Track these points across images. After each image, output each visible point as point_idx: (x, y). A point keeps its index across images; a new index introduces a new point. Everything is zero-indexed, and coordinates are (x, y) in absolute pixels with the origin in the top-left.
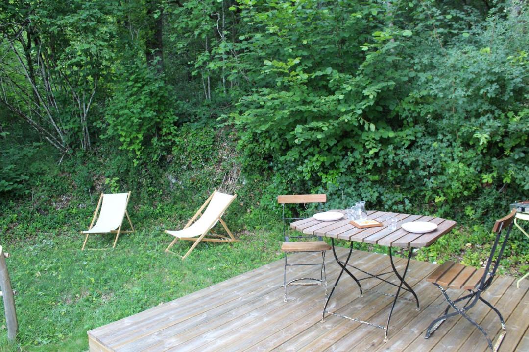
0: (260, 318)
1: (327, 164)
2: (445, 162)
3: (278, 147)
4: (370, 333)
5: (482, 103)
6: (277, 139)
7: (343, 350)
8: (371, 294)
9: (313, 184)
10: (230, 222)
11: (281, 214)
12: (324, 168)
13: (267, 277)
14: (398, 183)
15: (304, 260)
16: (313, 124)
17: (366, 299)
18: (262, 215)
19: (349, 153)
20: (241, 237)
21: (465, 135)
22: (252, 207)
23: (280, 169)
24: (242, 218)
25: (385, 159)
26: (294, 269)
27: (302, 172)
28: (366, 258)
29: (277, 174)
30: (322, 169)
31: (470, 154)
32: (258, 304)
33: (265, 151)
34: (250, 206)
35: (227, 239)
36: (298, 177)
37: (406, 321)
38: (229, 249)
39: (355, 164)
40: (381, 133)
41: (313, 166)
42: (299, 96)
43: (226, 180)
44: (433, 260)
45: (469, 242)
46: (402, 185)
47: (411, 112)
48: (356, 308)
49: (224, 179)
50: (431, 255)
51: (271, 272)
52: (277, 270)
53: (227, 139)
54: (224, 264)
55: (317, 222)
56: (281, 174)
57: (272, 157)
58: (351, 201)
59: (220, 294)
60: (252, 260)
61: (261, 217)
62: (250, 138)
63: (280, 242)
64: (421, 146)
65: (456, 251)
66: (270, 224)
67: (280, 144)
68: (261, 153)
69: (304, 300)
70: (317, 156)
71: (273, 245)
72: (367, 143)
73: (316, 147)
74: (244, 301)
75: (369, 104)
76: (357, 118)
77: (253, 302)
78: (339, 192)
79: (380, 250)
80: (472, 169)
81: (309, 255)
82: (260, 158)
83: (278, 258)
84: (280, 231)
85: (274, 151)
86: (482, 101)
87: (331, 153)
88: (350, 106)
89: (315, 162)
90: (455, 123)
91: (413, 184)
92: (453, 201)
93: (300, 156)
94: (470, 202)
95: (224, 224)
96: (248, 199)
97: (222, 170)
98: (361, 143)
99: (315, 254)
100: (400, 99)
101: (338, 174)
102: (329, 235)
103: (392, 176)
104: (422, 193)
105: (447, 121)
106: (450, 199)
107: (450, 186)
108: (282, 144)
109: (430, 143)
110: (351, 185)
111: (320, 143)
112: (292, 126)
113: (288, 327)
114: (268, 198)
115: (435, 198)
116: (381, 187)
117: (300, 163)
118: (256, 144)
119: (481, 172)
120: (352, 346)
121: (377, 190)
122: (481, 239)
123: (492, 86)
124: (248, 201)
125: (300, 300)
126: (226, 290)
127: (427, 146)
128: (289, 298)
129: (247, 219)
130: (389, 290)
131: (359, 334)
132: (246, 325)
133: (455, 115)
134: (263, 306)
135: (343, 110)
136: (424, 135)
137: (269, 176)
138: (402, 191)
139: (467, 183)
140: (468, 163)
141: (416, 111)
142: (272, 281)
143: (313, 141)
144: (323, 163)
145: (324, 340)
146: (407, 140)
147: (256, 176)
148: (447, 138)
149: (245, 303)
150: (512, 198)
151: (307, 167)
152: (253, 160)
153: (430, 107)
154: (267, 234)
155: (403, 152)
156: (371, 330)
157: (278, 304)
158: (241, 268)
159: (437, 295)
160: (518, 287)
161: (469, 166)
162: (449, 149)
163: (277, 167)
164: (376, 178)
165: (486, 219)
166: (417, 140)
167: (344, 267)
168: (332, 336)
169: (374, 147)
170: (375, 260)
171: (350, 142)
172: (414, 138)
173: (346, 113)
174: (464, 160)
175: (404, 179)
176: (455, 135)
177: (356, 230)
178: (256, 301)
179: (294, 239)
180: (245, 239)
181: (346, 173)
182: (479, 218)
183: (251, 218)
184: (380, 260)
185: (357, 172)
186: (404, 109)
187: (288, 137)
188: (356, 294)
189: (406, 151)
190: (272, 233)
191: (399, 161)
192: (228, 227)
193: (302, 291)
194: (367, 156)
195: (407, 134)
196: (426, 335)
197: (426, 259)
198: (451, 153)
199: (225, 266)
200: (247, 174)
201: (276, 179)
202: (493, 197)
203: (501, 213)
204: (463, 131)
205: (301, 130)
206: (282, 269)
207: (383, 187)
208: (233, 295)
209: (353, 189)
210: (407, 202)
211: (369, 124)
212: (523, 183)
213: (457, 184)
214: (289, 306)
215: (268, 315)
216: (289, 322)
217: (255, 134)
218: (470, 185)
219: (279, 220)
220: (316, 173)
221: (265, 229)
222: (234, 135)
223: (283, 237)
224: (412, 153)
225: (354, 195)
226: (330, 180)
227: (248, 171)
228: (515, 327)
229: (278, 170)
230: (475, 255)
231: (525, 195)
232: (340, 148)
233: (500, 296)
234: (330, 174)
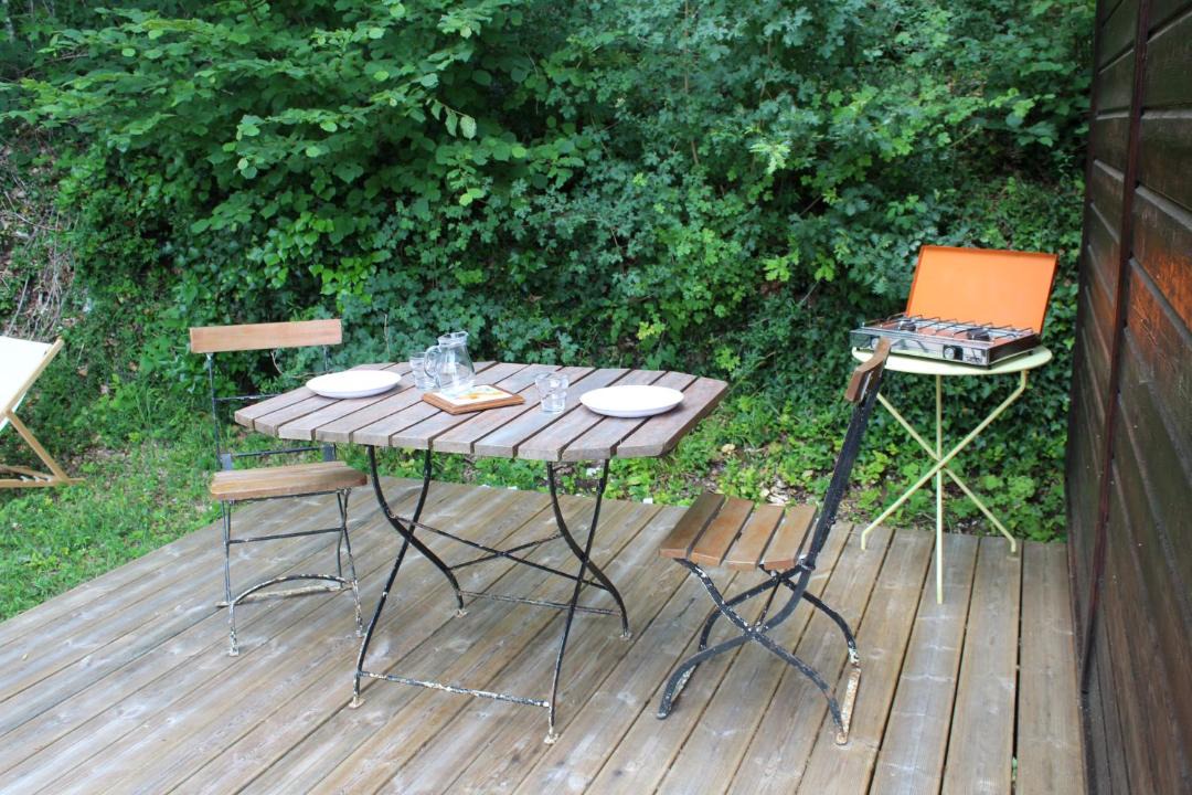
0: (156, 718)
1: (336, 239)
2: (665, 227)
3: (185, 195)
4: (500, 721)
5: (763, 66)
6: (181, 170)
7: (429, 787)
8: (485, 606)
9: (297, 302)
10: (48, 425)
11: (205, 394)
12: (328, 252)
13: (174, 583)
14: (535, 291)
15: (282, 523)
16: (292, 116)
17: (475, 621)
18: (148, 400)
19: (399, 206)
20: (86, 469)
21: (719, 152)
22: (116, 377)
23: (195, 262)
24: (85, 412)
25: (503, 221)
26: (255, 550)
27: (263, 264)
28: (462, 501)
29: (185, 275)
30: (320, 254)
31: (729, 205)
32: (146, 673)
33: (146, 211)
34: (109, 374)
35: (38, 478)
36: (249, 279)
37: (597, 673)
38: (45, 509)
39: (417, 239)
40: (489, 147)
41: (295, 247)
42: (247, 31)
43: (30, 301)
44: (642, 495)
45: (728, 442)
46: (547, 297)
47: (569, 90)
48: (448, 650)
49: (23, 298)
50: (633, 480)
51: (184, 567)
52: (199, 560)
53: (26, 177)
54: (31, 553)
55: (318, 403)
56: (200, 275)
57: (170, 229)
58: (409, 343)
59: (15, 653)
60: (122, 535)
61: (143, 404)
62: (97, 172)
63: (205, 474)
64: (599, 184)
65: (698, 468)
66: (172, 423)
67: (192, 185)
68: (133, 215)
69: (294, 641)
70: (305, 217)
71: (184, 485)
72: (452, 175)
73: (302, 191)
74: (100, 668)
75: (458, 57)
76: (423, 101)
77: (130, 667)
78: (373, 321)
79: (494, 477)
80: (735, 246)
81: (295, 504)
82: (132, 231)
83: (203, 522)
84: (205, 441)
85: (173, 209)
86: (764, 60)
87: (346, 208)
88: (400, 65)
89: (299, 236)
90: (691, 120)
91: (577, 291)
92: (684, 334)
93: (253, 216)
94: (729, 335)
95: (27, 435)
96: (102, 354)
97: (15, 271)
98: (433, 177)
99: (313, 502)
100: (538, 57)
101: (367, 268)
102: (361, 438)
103: (521, 269)
104: (602, 317)
105: (671, 116)
106: (677, 327)
107: (679, 295)
108: (198, 185)
109: (622, 178)
110: (405, 299)
111: (312, 179)
112: (227, 129)
113: (250, 738)
114: (164, 347)
115: (637, 328)
116: (491, 301)
117: (255, 238)
118: (117, 190)
119: (755, 254)
120: (454, 771)
121: (480, 311)
122: (758, 432)
123: (794, 15)
124: (103, 361)
125: (279, 645)
126: (39, 639)
127: (617, 186)
128: (246, 641)
129: (101, 413)
130: (536, 586)
131: (470, 730)
132: (110, 748)
133: (689, 98)
134: (163, 677)
135: (382, 75)
136: (604, 157)
137: (162, 286)
138: (547, 314)
139: (722, 284)
140: (725, 231)
141: (583, 88)
142: (187, 593)
143: (291, 174)
144: (324, 236)
145: (368, 765)
146: (562, 167)
147: (124, 287)
148: (672, 161)
149: (102, 675)
150: (830, 322)
151: (275, 250)
152: (113, 238)
153: (624, 76)
154: (163, 454)
155: (553, 201)
156: (503, 712)
157: (210, 664)
158: (89, 563)
159: (668, 589)
160: (863, 547)
161: (727, 237)
162: (676, 192)
163: (186, 255)
164: (477, 276)
165: (768, 378)
166: (589, 169)
167: (408, 535)
168: (390, 746)
169: (471, 186)
170: (487, 507)
171: (402, 176)
172: (579, 163)
173: (389, 84)
174: (713, 223)
175: (551, 280)
176: (690, 156)
177: (444, 420)
178: (141, 664)
179: (246, 462)
180: (98, 473)
181: (392, 265)
182: (751, 378)
183: (114, 411)
184: (498, 507)
185: (424, 261)
186: (551, 83)
187: (215, 159)
188: (446, 608)
189: (562, 198)
190: (180, 451)
191: (541, 224)
192: (43, 441)
193: (282, 615)
194: (451, 212)
195: (561, 152)
196: (662, 708)
197: (621, 493)
198: (681, 202)
199: (34, 560)
200: (93, 281)
201: (184, 292)
202: (787, 320)
203: (806, 361)
204: (715, 140)
205: (255, 132)
206: (217, 553)
207: (496, 303)
208: (63, 652)
209: (414, 311)
210: (564, 340)
211: (459, 117)
212: (869, 278)
213: (699, 288)
214: (249, 665)
215: (181, 705)
216: (250, 718)
217: (113, 158)
218: (730, 290)
219: (199, 408)
220: (304, 267)
221: (158, 440)
222: (47, 165)
223: (214, 461)
224: (578, 203)
225: (416, 326)
226: (345, 286)
227: (96, 270)
228: (878, 653)
229: (189, 265)
230: (748, 474)
231: (861, 312)
232: (370, 194)
233: (827, 575)
234: (344, 270)
